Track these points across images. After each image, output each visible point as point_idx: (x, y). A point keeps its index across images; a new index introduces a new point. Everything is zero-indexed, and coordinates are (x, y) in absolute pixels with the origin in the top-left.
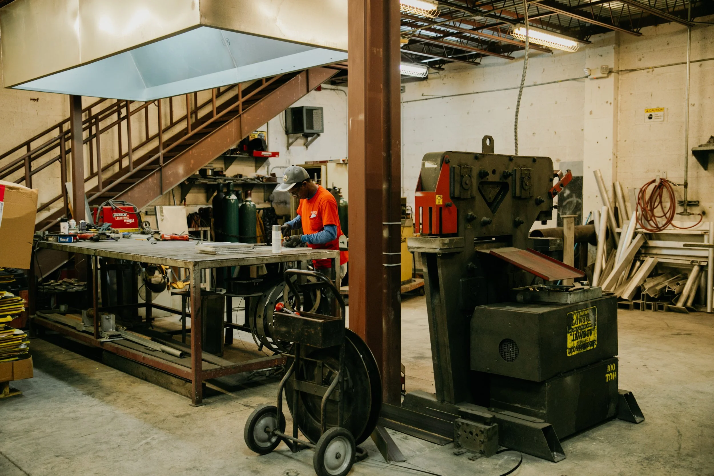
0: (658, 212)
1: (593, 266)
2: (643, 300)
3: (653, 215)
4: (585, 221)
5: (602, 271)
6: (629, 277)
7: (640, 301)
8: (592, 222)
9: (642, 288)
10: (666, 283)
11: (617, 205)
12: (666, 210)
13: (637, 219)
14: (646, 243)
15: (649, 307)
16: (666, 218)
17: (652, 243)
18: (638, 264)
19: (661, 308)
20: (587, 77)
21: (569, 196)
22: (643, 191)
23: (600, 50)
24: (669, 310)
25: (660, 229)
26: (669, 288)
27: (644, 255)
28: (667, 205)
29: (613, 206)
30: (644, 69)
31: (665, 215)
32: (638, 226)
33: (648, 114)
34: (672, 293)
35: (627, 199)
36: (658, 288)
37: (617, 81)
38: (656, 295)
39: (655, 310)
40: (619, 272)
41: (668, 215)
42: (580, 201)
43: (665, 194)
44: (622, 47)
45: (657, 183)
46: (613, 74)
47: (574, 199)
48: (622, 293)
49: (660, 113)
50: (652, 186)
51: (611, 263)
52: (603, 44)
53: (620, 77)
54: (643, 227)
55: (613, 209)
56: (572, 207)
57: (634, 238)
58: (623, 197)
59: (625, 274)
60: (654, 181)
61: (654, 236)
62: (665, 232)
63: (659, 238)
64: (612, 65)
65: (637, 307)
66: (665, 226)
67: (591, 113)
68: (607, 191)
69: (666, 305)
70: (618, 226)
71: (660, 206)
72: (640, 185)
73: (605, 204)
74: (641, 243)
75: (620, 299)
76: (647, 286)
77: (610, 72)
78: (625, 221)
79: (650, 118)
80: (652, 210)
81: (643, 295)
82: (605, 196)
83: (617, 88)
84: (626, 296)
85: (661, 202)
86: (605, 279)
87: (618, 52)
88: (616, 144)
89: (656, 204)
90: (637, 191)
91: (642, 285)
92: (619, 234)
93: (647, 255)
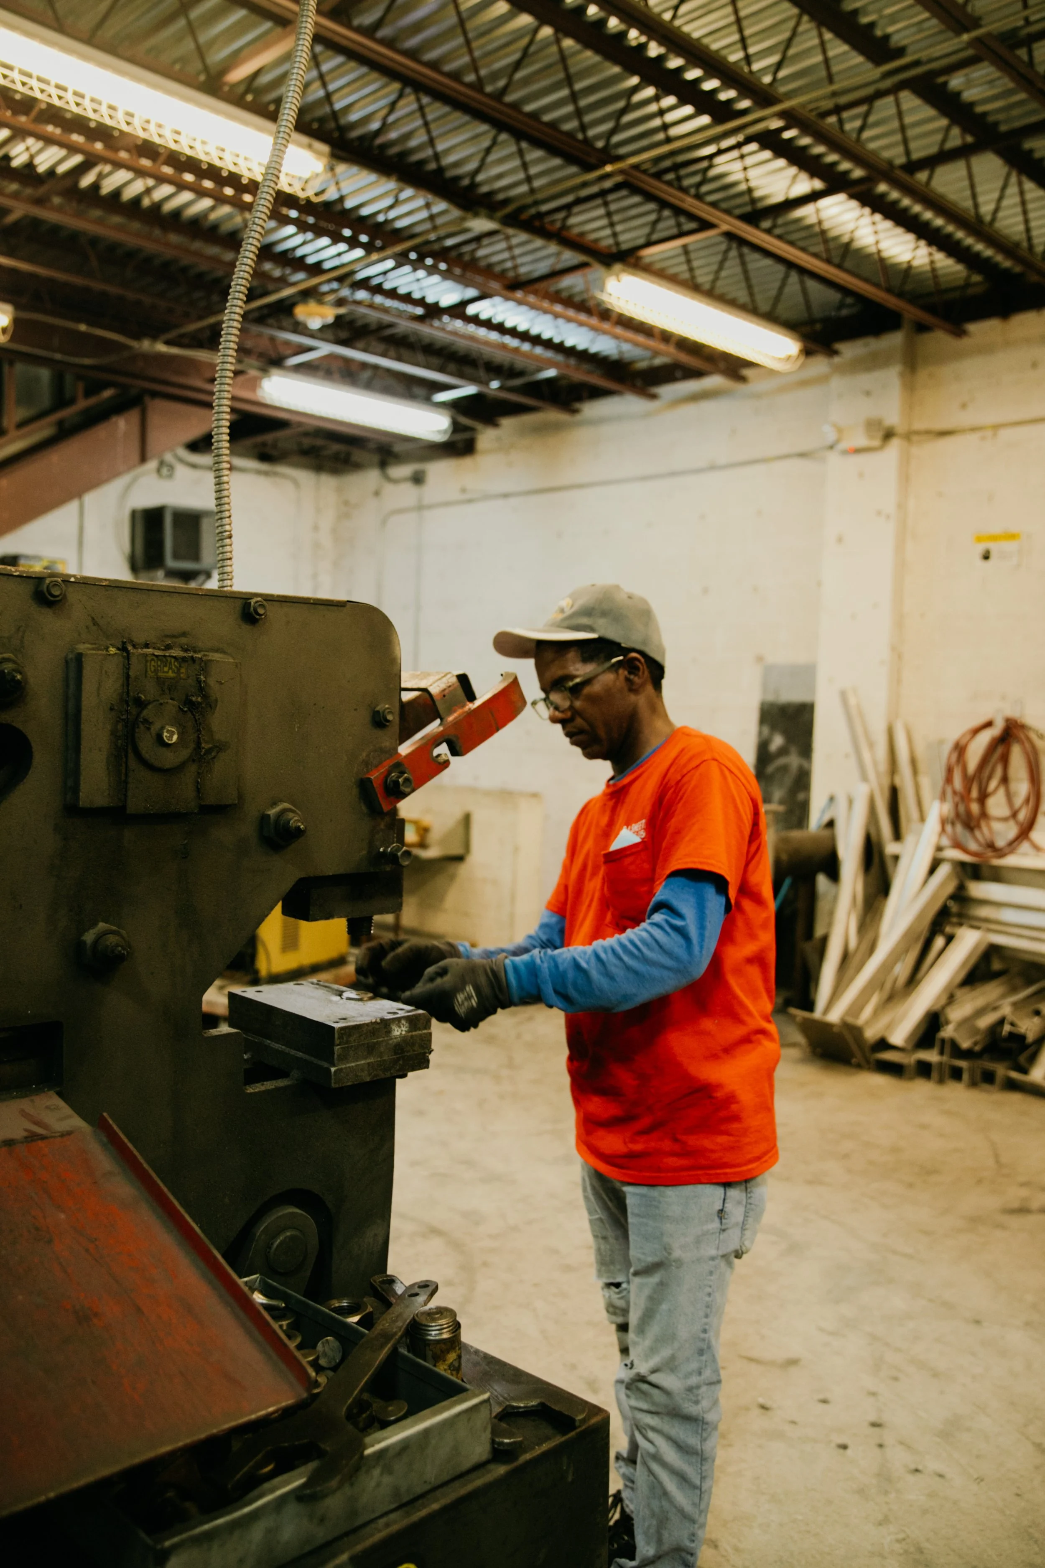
0: (997, 805)
1: (825, 940)
2: (942, 1053)
3: (984, 815)
4: (816, 819)
5: (845, 957)
6: (913, 980)
7: (932, 1056)
8: (831, 824)
9: (942, 1019)
10: (1006, 1010)
11: (898, 782)
12: (1019, 801)
13: (944, 822)
14: (961, 887)
15: (956, 1074)
16: (1017, 822)
17: (979, 889)
18: (939, 942)
19: (988, 1078)
20: (831, 447)
21: (783, 751)
22: (960, 749)
23: (866, 379)
24: (1012, 1086)
25: (1000, 853)
26: (1012, 1024)
27: (954, 920)
28: (1022, 787)
29: (886, 783)
30: (974, 429)
31: (1014, 815)
32: (945, 842)
33: (981, 548)
34: (1018, 1039)
35: (922, 766)
36: (985, 1022)
37: (905, 461)
38: (976, 1044)
39: (973, 1084)
40: (886, 967)
41: (1022, 816)
42: (805, 764)
43: (1017, 757)
44: (922, 374)
45: (995, 731)
46: (895, 443)
47: (793, 760)
48: (890, 1026)
49: (1009, 546)
50: (985, 738)
51: (869, 936)
52: (873, 363)
53: (915, 450)
54: (957, 845)
55: (887, 793)
56: (788, 780)
57: (932, 870)
58: (913, 762)
59: (902, 970)
60: (989, 724)
61: (985, 871)
62: (1011, 861)
63: (997, 876)
64: (893, 417)
65: (924, 1070)
66: (1013, 845)
67: (840, 540)
68: (871, 745)
69: (1001, 1070)
70: (897, 835)
71: (1001, 792)
72: (954, 732)
73: (865, 778)
74: (950, 888)
75: (883, 1044)
76: (956, 1014)
77: (889, 435)
78: (915, 824)
79: (986, 557)
80: (983, 798)
81: (943, 1041)
82: (867, 756)
83: (905, 478)
84: (898, 1038)
85: (1005, 780)
86: (852, 979)
87: (910, 387)
88: (899, 622)
89: (993, 784)
90: (948, 747)
91: (944, 1008)
92: (896, 858)
93: (963, 921)
